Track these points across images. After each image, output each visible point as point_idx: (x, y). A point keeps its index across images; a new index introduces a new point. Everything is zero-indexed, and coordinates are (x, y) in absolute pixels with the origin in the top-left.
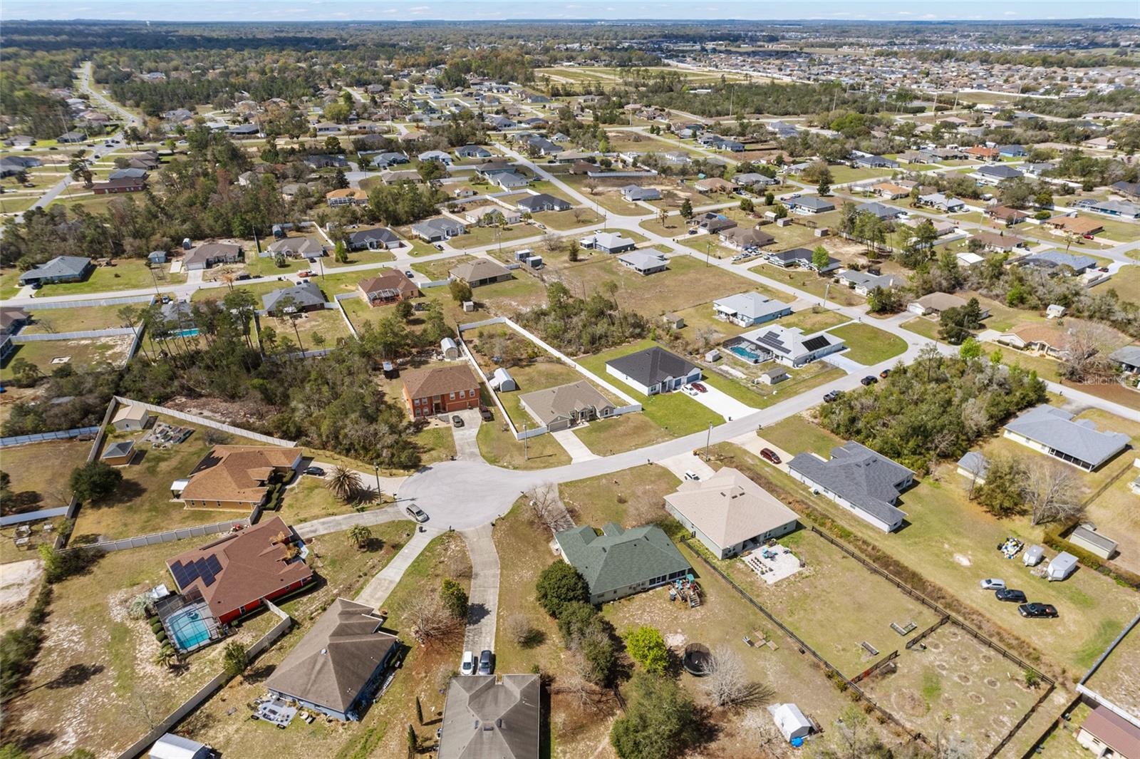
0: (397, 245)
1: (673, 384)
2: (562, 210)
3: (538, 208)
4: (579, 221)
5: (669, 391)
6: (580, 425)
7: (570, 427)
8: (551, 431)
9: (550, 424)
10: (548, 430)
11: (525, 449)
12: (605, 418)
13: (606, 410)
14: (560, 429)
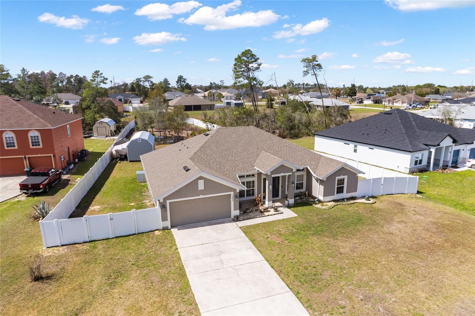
5: (445, 167)
6: (266, 214)
7: (237, 219)
8: (172, 227)
9: (168, 202)
10: (164, 219)
11: (29, 285)
12: (334, 201)
13: (338, 181)
14: (204, 223)
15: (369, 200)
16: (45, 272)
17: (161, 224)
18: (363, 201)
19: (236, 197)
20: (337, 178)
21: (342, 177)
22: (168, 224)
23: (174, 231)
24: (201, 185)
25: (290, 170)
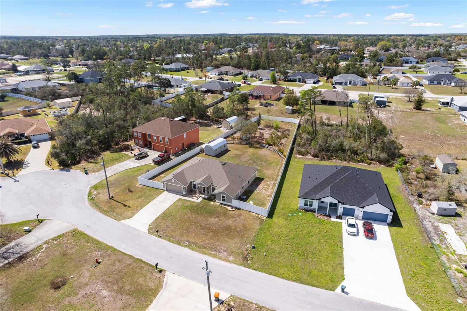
0: (312, 82)
1: (340, 211)
2: (456, 86)
3: (436, 82)
4: (461, 93)
6: (193, 198)
7: (184, 195)
8: (167, 190)
9: (165, 183)
10: (164, 187)
11: (127, 191)
12: (221, 204)
13: (222, 196)
14: (175, 193)
15: (232, 209)
16: (131, 190)
17: (163, 188)
18: (229, 208)
19: (184, 188)
20: (221, 195)
21: (223, 195)
22: (165, 189)
23: (166, 191)
24: (173, 181)
25: (205, 186)
